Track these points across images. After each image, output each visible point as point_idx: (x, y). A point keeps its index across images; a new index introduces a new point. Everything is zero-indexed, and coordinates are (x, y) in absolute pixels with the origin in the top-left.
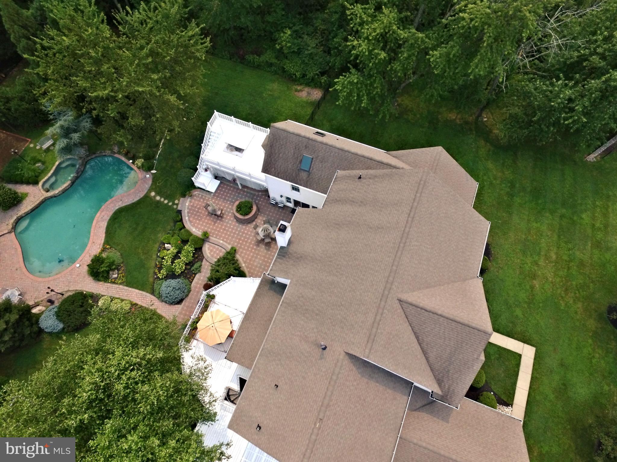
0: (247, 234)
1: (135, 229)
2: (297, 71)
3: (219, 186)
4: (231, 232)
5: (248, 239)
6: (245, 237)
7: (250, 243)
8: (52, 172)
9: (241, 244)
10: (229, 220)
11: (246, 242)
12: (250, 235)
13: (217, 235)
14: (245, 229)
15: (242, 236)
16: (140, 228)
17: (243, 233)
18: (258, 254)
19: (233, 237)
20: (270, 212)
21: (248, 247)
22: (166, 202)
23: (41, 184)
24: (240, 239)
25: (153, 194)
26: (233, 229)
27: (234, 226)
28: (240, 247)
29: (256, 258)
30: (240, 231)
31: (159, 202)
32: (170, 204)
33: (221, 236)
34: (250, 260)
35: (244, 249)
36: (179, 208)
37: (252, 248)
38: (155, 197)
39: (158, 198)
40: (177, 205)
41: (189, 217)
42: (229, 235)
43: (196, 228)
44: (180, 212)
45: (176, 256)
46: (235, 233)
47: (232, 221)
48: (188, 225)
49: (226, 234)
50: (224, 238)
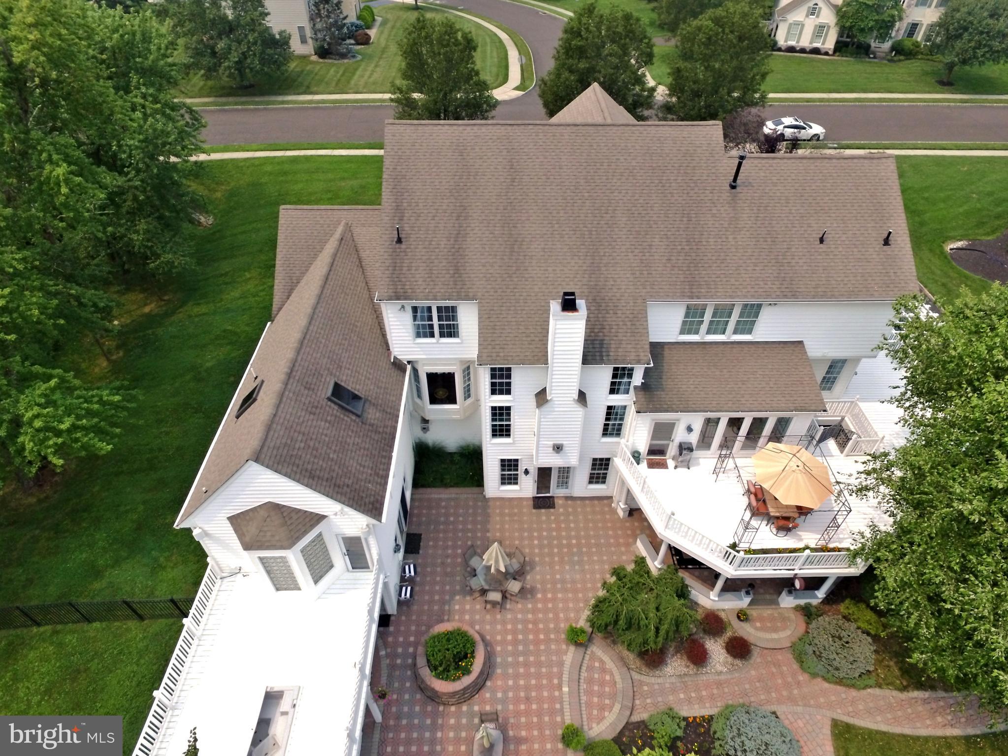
0: (515, 632)
4: (528, 676)
5: (525, 622)
6: (526, 631)
7: (534, 611)
9: (547, 631)
11: (535, 622)
12: (515, 621)
13: (553, 712)
14: (504, 642)
15: (525, 642)
18: (554, 582)
19: (539, 664)
20: (431, 602)
21: (546, 611)
24: (537, 642)
26: (516, 676)
27: (506, 676)
28: (557, 630)
29: (563, 581)
30: (515, 654)
33: (551, 700)
34: (575, 591)
35: (556, 619)
37: (545, 600)
42: (539, 676)
46: (526, 665)
47: (494, 691)
49: (539, 687)
50: (551, 687)
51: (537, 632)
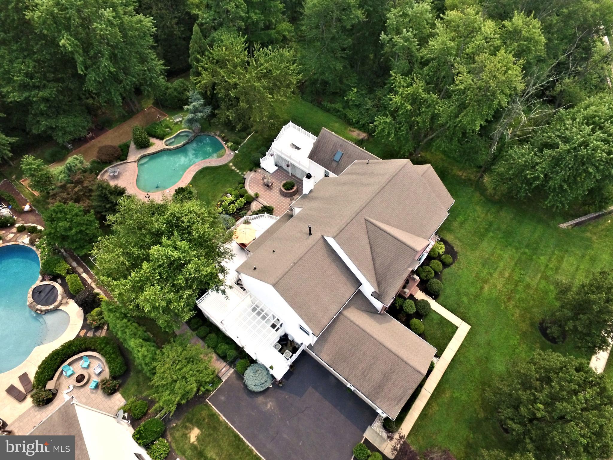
0: (284, 203)
1: (212, 181)
2: (354, 118)
3: (277, 170)
4: (274, 199)
5: (284, 206)
6: (282, 205)
7: (285, 209)
8: (174, 135)
9: (278, 208)
10: (276, 192)
12: (286, 205)
13: (264, 198)
14: (284, 200)
15: (280, 203)
16: (215, 182)
17: (282, 202)
19: (274, 202)
21: (282, 211)
22: (238, 171)
23: (165, 140)
24: (278, 205)
25: (231, 164)
27: (278, 196)
28: (277, 210)
30: (280, 200)
31: (233, 170)
32: (240, 173)
33: (266, 200)
35: (279, 211)
36: (245, 177)
38: (232, 166)
39: (233, 168)
40: (244, 175)
41: (250, 183)
43: (252, 190)
44: (245, 179)
45: (233, 202)
47: (278, 192)
48: (247, 187)
49: (270, 199)
50: (268, 201)
51: (280, 206)
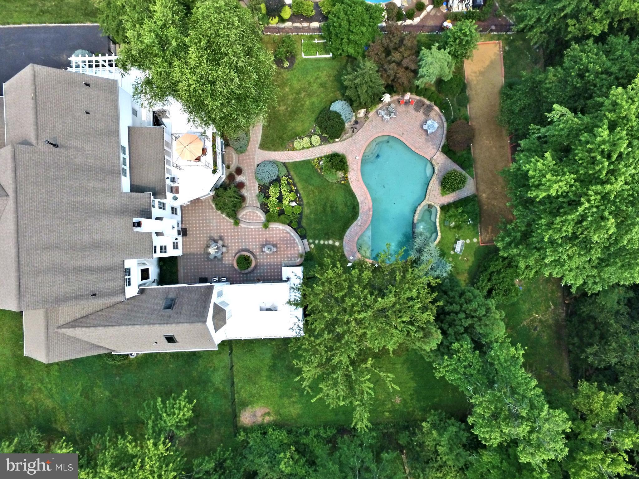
0: (235, 243)
1: (331, 207)
3: (281, 275)
4: (248, 238)
5: (231, 239)
6: (235, 239)
7: (228, 236)
8: (438, 224)
9: (234, 232)
10: (256, 248)
11: (232, 236)
12: (231, 243)
13: (259, 231)
14: (238, 246)
15: (238, 239)
16: (328, 209)
17: (238, 242)
18: (217, 229)
19: (245, 235)
20: (225, 271)
21: (227, 232)
22: (322, 242)
23: (439, 209)
25: (337, 244)
26: (249, 242)
27: (249, 245)
28: (234, 229)
29: (217, 226)
30: (242, 242)
31: (328, 239)
32: (317, 242)
33: (255, 231)
34: (220, 222)
35: (230, 229)
36: (305, 241)
37: (224, 233)
38: (334, 242)
39: (331, 242)
40: (309, 244)
41: (291, 236)
42: (248, 235)
43: (280, 230)
44: (303, 237)
45: (280, 199)
46: (245, 239)
47: (253, 249)
48: (288, 229)
49: (252, 235)
50: (252, 231)
51: (235, 235)
